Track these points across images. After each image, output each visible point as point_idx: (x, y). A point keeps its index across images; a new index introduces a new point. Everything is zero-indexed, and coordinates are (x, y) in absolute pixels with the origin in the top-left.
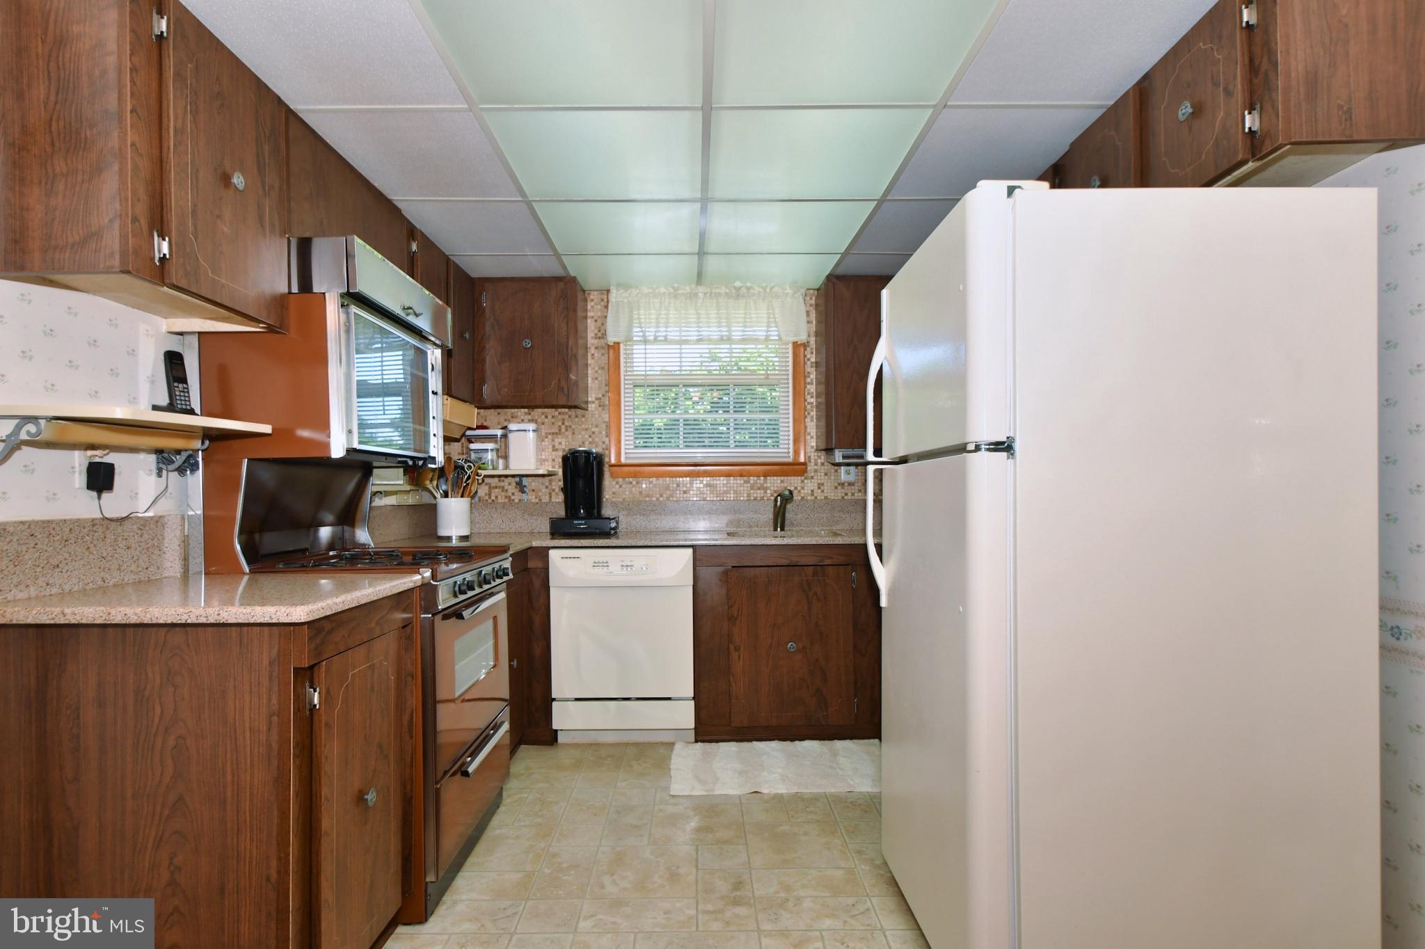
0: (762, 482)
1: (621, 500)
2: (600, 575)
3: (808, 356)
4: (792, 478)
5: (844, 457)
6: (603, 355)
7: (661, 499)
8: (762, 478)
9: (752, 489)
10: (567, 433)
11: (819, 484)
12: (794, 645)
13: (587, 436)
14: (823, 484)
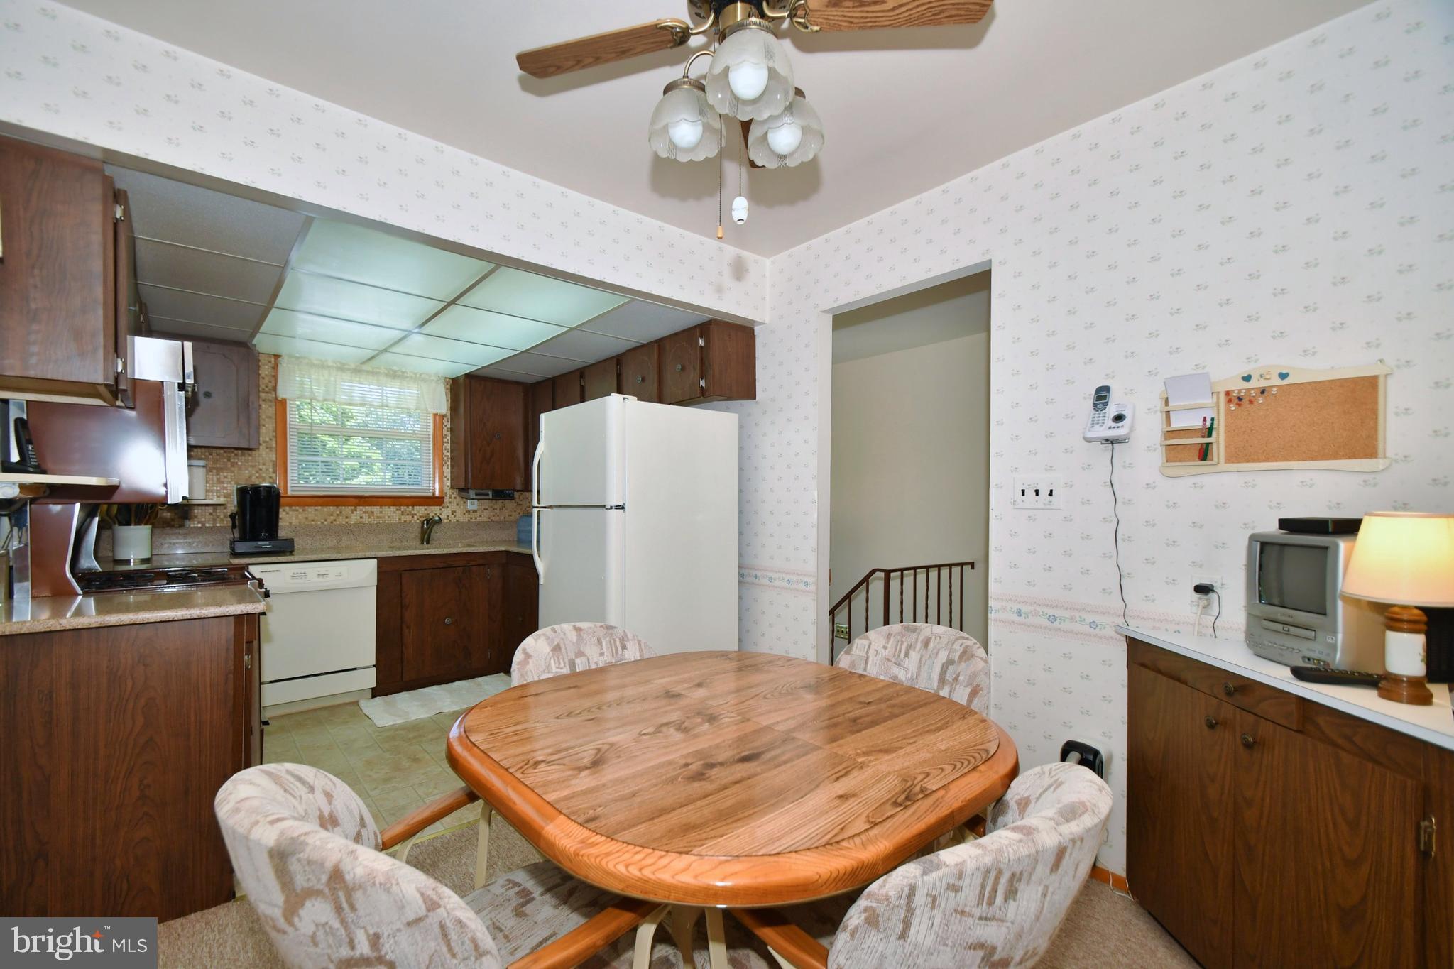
0: (410, 510)
1: (288, 524)
2: (299, 584)
3: (445, 424)
4: (433, 507)
5: (476, 495)
6: (270, 406)
7: (326, 523)
8: (410, 507)
9: (403, 515)
10: (233, 469)
11: (452, 511)
12: (450, 620)
13: (254, 472)
14: (455, 512)
